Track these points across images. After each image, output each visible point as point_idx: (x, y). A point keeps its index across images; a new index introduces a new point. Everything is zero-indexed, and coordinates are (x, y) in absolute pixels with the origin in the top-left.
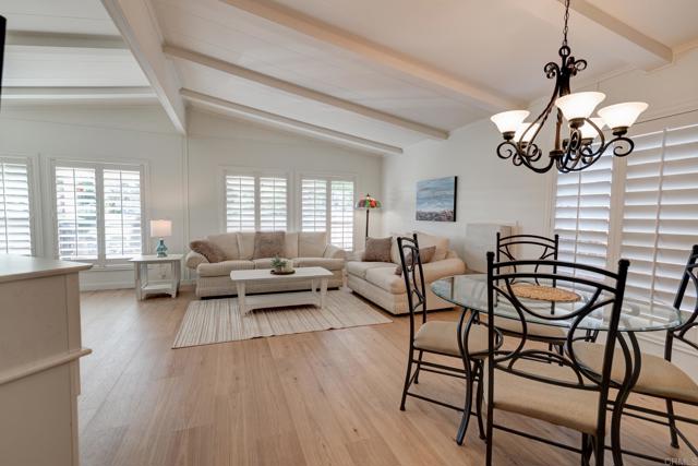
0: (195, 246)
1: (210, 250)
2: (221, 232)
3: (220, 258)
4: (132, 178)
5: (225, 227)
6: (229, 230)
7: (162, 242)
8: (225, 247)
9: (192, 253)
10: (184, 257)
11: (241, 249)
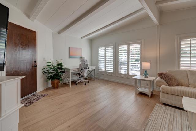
0: (161, 75)
1: (169, 79)
2: (177, 69)
3: (175, 83)
4: (138, 47)
5: (179, 66)
6: (182, 68)
7: (146, 71)
8: (179, 78)
9: (158, 79)
10: (155, 79)
11: (191, 81)
